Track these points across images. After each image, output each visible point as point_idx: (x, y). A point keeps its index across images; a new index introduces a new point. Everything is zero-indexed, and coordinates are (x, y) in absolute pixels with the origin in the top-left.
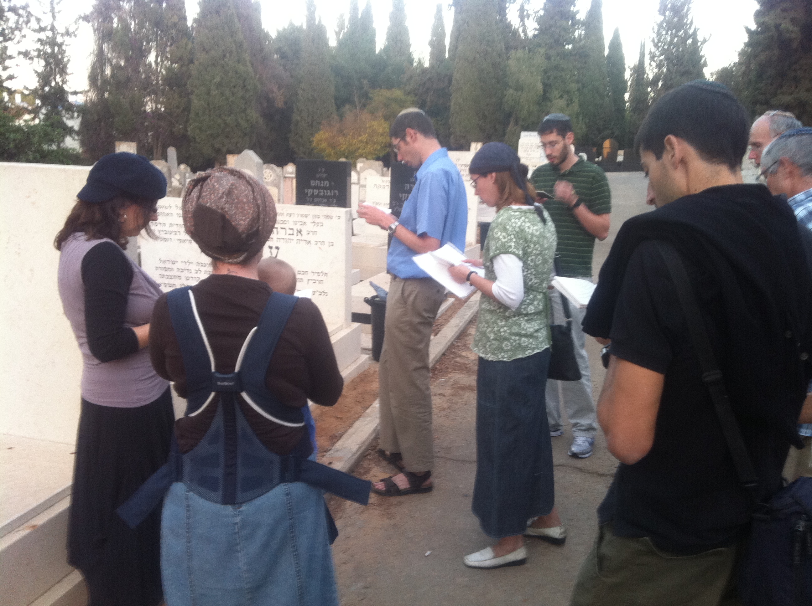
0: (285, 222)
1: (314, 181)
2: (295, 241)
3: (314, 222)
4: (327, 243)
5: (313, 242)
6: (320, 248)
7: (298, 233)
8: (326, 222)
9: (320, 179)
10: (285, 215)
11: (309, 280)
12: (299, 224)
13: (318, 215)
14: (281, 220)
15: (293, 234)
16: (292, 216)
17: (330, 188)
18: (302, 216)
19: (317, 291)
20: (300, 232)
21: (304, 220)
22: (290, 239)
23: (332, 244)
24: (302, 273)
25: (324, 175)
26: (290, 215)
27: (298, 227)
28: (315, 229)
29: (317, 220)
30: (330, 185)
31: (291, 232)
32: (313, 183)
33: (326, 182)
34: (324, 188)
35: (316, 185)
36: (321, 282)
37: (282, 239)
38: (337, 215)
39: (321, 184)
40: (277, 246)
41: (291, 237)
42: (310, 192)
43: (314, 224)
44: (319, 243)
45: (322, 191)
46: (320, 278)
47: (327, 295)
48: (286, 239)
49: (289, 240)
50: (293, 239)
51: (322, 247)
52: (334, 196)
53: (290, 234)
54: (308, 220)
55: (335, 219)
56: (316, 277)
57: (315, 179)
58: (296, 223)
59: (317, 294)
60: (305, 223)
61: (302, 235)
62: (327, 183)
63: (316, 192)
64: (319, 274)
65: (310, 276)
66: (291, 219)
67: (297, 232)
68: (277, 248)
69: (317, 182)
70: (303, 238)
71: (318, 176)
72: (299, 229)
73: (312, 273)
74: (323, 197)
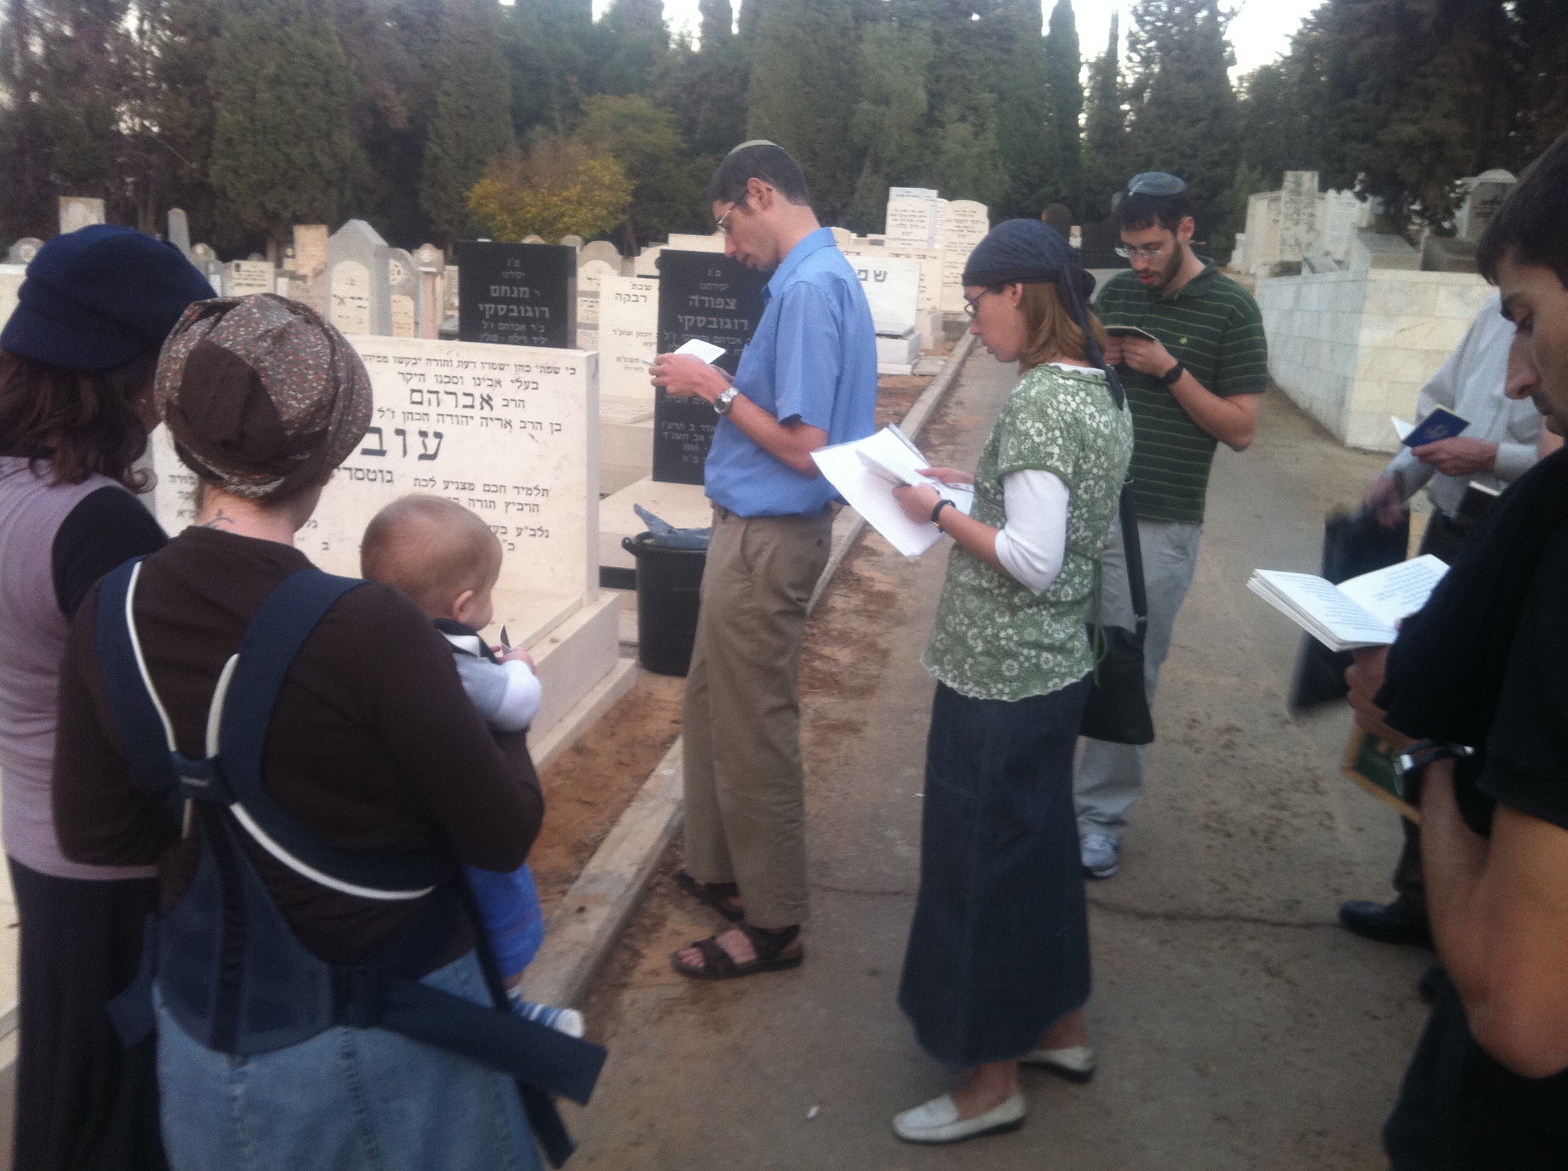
0: (455, 380)
1: (497, 287)
2: (477, 420)
3: (517, 381)
4: (546, 427)
5: (516, 424)
6: (532, 437)
7: (484, 404)
8: (546, 381)
9: (511, 282)
10: (455, 364)
11: (508, 504)
12: (484, 384)
13: (528, 366)
14: (446, 377)
15: (472, 407)
16: (471, 366)
17: (533, 302)
18: (493, 366)
19: (526, 528)
20: (487, 400)
21: (496, 374)
22: (466, 417)
23: (557, 428)
24: (494, 489)
25: (519, 275)
26: (466, 364)
27: (485, 390)
28: (521, 394)
29: (525, 377)
30: (532, 293)
31: (468, 401)
32: (495, 290)
33: (522, 289)
34: (518, 301)
35: (503, 295)
36: (534, 508)
37: (447, 415)
38: (570, 367)
39: (512, 292)
40: (438, 430)
41: (468, 412)
42: (489, 308)
43: (519, 384)
44: (529, 425)
45: (514, 307)
46: (531, 500)
47: (547, 536)
48: (457, 416)
49: (465, 419)
50: (472, 418)
51: (535, 433)
52: (542, 319)
53: (465, 406)
54: (506, 376)
55: (564, 374)
56: (523, 498)
57: (500, 282)
58: (478, 381)
59: (526, 534)
60: (499, 382)
61: (491, 407)
62: (524, 291)
63: (502, 309)
64: (530, 492)
65: (511, 495)
66: (468, 374)
67: (481, 404)
68: (438, 435)
69: (504, 288)
70: (495, 414)
71: (506, 275)
72: (485, 396)
73: (516, 490)
74: (519, 320)
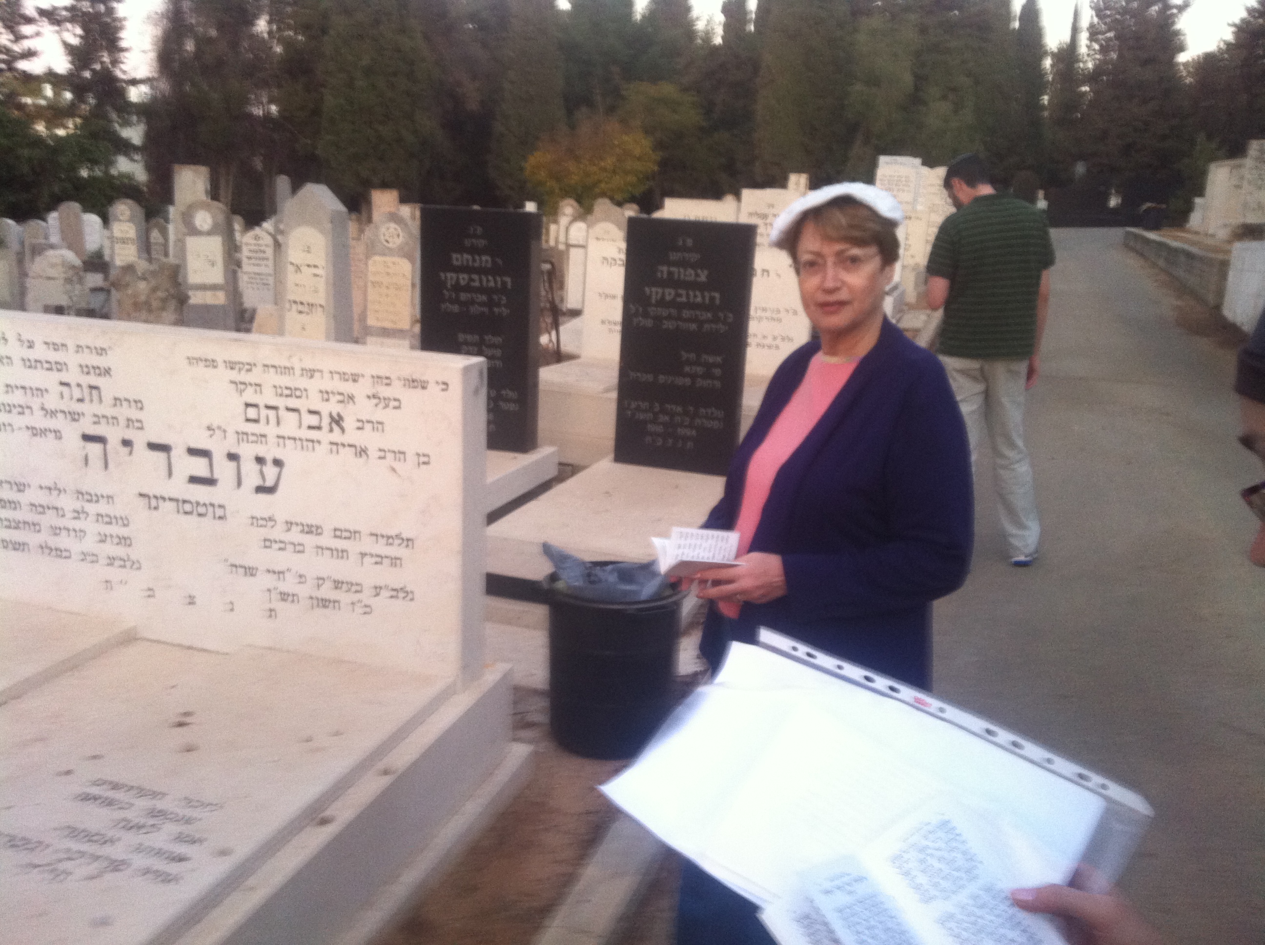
0: (298, 393)
1: (459, 256)
2: (325, 447)
3: (374, 396)
4: (411, 459)
5: (373, 453)
6: (394, 470)
7: (334, 426)
8: (409, 397)
9: (474, 251)
10: (298, 372)
11: (363, 555)
12: (334, 399)
13: (387, 378)
14: (287, 388)
15: (319, 428)
16: (317, 375)
17: (494, 271)
18: (343, 377)
19: (386, 587)
20: (337, 421)
21: (348, 387)
22: (313, 441)
23: (424, 460)
24: (347, 534)
25: (481, 243)
26: (311, 373)
27: (333, 407)
28: (380, 414)
29: (384, 391)
30: (494, 262)
31: (313, 420)
32: (458, 259)
33: (484, 258)
34: (481, 271)
35: (465, 263)
36: (395, 561)
37: (289, 438)
38: (440, 380)
39: (474, 260)
40: (278, 457)
41: (314, 435)
42: (450, 278)
43: (375, 401)
44: (390, 456)
45: (475, 277)
46: (392, 551)
47: (412, 600)
48: (300, 439)
49: (310, 444)
50: (319, 442)
51: (397, 465)
52: (504, 289)
53: (310, 428)
54: (360, 390)
55: (434, 389)
56: (381, 548)
57: (462, 250)
58: (326, 395)
59: (385, 594)
60: (351, 398)
61: (343, 430)
62: (486, 260)
63: (463, 278)
64: (391, 541)
65: (368, 545)
66: (314, 385)
67: (330, 424)
68: (278, 463)
69: (466, 256)
70: (347, 439)
71: (467, 242)
72: (335, 415)
73: (375, 538)
74: (481, 290)
